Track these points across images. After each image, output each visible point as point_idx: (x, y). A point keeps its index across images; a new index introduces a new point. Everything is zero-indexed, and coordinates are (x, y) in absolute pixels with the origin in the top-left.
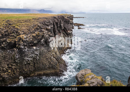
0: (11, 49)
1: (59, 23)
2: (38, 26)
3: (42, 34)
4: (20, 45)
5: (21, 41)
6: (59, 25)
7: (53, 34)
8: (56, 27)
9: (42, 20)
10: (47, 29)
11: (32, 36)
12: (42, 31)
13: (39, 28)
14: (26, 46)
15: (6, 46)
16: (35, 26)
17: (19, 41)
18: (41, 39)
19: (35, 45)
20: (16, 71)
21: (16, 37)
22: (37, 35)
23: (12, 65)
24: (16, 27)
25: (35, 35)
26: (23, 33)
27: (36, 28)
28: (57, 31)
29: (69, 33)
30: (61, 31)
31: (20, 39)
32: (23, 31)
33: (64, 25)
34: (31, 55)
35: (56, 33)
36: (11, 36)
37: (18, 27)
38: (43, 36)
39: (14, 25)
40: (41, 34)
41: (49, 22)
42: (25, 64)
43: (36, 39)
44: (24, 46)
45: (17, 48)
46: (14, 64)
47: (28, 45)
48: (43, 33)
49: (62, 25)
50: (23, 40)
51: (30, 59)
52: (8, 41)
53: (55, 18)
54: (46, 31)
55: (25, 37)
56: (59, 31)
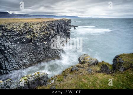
0: (28, 43)
1: (61, 25)
2: (47, 27)
4: (34, 40)
6: (61, 27)
7: (57, 33)
8: (59, 28)
9: (49, 23)
10: (53, 29)
11: (43, 34)
12: (49, 31)
13: (47, 28)
14: (39, 41)
15: (25, 41)
16: (45, 27)
17: (34, 38)
18: (49, 36)
19: (45, 41)
20: (33, 58)
21: (32, 35)
22: (46, 34)
23: (30, 54)
24: (32, 28)
25: (45, 33)
26: (36, 32)
27: (46, 29)
28: (60, 31)
29: (68, 32)
30: (62, 31)
31: (34, 36)
32: (36, 31)
33: (64, 27)
34: (42, 48)
36: (28, 34)
37: (33, 28)
38: (50, 34)
39: (30, 27)
40: (49, 33)
41: (54, 24)
42: (38, 54)
43: (46, 36)
44: (38, 41)
45: (33, 43)
46: (31, 54)
47: (40, 40)
49: (63, 26)
50: (36, 37)
51: (42, 50)
52: (26, 38)
53: (58, 21)
54: (53, 31)
55: (38, 35)
56: (61, 31)
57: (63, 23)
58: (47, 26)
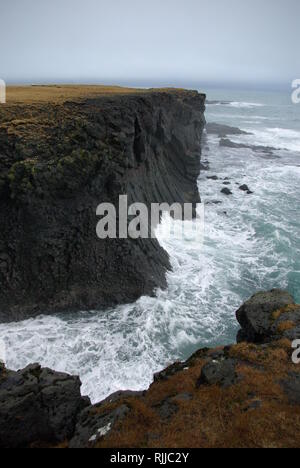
1: (154, 122)
2: (84, 129)
3: (95, 158)
4: (22, 192)
5: (25, 179)
7: (133, 158)
8: (144, 133)
10: (113, 142)
11: (62, 164)
12: (95, 147)
13: (85, 135)
14: (42, 196)
16: (74, 128)
17: (19, 180)
18: (94, 176)
19: (72, 194)
20: (11, 276)
21: (9, 167)
22: (77, 161)
25: (72, 160)
26: (31, 151)
27: (77, 137)
28: (147, 148)
29: (188, 157)
30: (160, 149)
31: (24, 172)
32: (34, 146)
33: (172, 129)
34: (56, 230)
35: (142, 154)
37: (16, 132)
38: (98, 166)
40: (92, 157)
41: (122, 116)
42: (38, 258)
43: (76, 174)
44: (36, 195)
47: (48, 193)
48: (99, 156)
49: (166, 127)
50: (31, 177)
51: (54, 241)
53: (141, 100)
54: (111, 149)
55: (40, 165)
56: (154, 148)
57: (164, 112)
58: (86, 122)
